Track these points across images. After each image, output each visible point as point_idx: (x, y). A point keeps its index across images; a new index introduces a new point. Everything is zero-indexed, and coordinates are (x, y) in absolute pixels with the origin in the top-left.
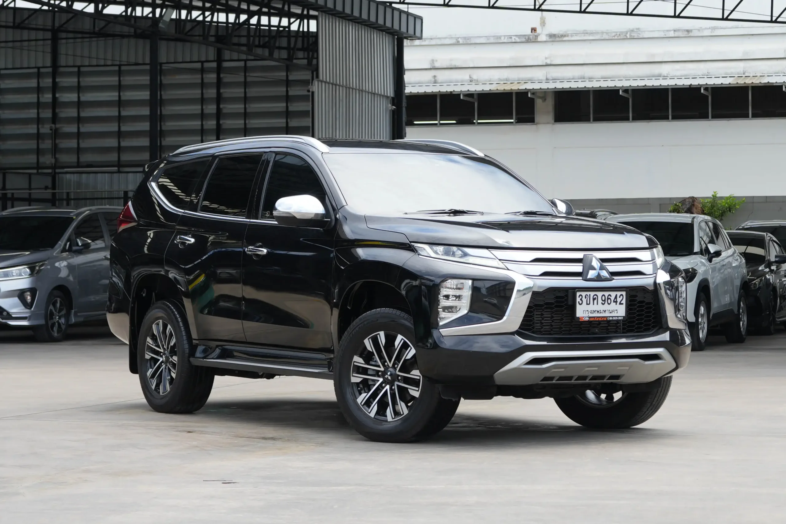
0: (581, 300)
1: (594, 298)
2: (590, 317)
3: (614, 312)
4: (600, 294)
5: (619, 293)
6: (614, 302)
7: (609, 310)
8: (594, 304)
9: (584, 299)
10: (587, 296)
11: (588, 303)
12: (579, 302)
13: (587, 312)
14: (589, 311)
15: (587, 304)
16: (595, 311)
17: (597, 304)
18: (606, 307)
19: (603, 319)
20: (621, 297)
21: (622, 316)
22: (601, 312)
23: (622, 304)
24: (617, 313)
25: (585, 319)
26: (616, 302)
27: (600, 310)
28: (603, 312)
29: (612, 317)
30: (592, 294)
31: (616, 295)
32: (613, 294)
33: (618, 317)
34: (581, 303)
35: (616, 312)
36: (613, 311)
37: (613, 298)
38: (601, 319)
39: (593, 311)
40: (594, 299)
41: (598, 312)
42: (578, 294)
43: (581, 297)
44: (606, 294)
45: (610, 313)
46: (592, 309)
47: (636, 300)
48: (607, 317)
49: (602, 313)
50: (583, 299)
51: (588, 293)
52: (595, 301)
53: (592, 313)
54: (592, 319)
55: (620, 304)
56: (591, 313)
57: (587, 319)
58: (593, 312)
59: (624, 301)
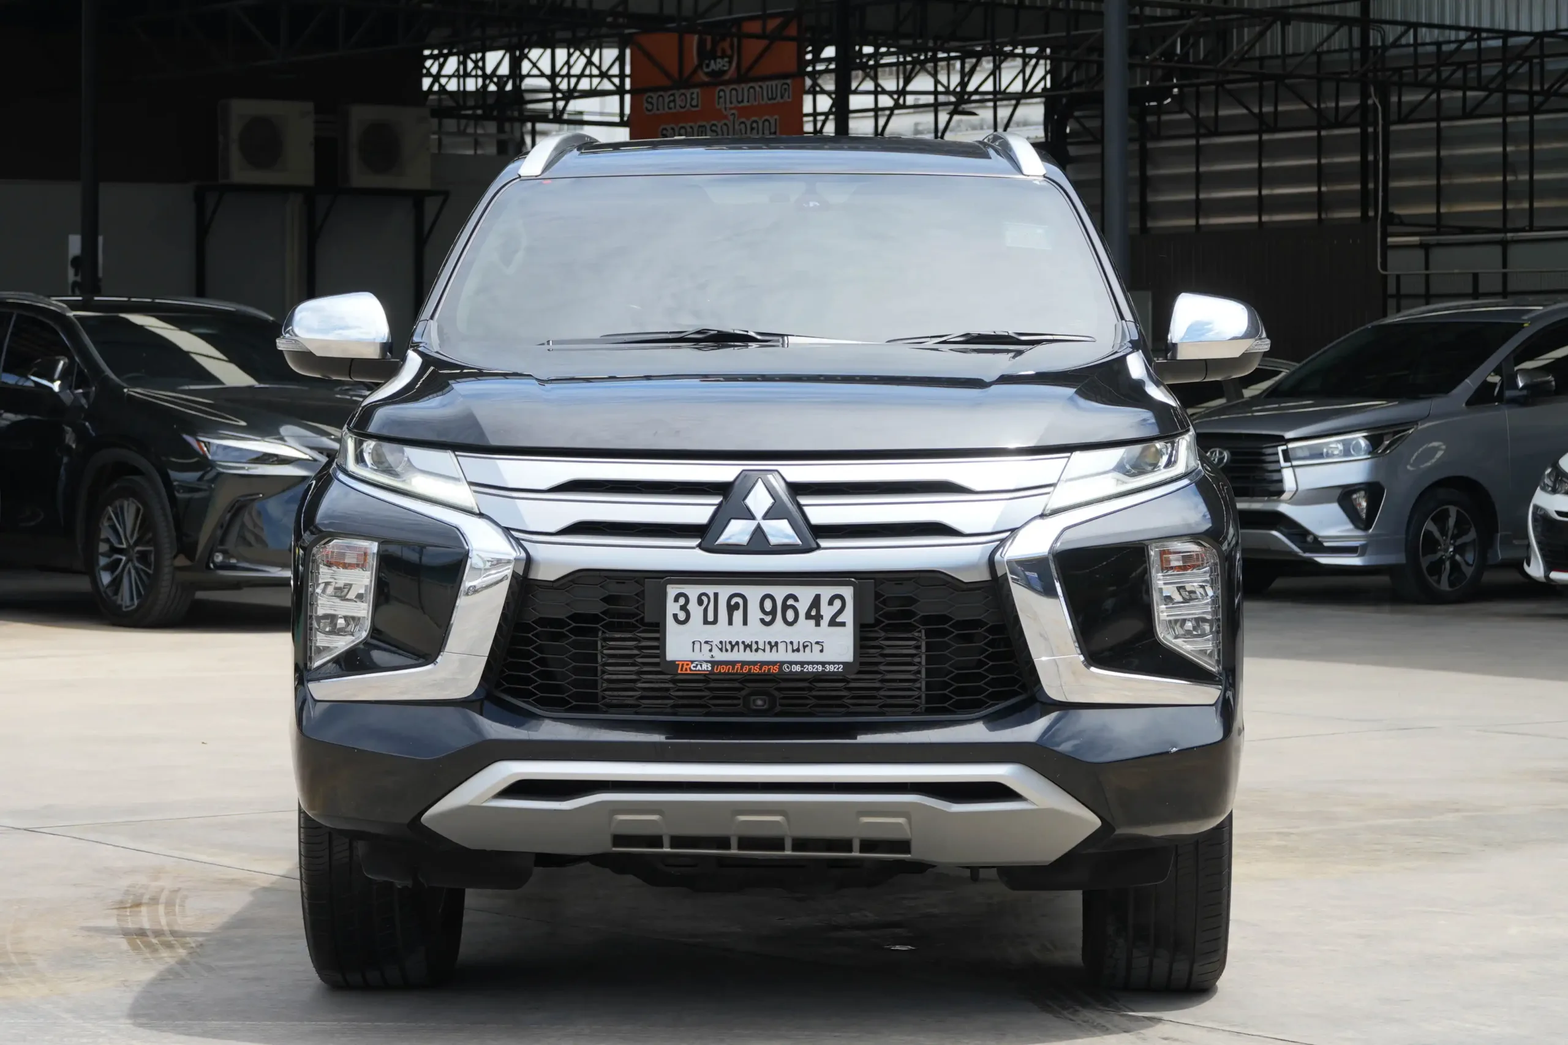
0: (684, 608)
1: (733, 602)
2: (714, 663)
3: (808, 649)
4: (754, 593)
5: (827, 592)
6: (808, 616)
7: (788, 641)
8: (730, 623)
9: (693, 606)
10: (705, 599)
11: (711, 618)
12: (675, 616)
13: (706, 647)
14: (714, 644)
15: (706, 622)
16: (737, 643)
17: (745, 623)
18: (778, 631)
19: (765, 669)
20: (838, 603)
21: (838, 663)
22: (761, 646)
23: (843, 624)
24: (822, 651)
25: (699, 667)
26: (818, 619)
27: (757, 643)
28: (768, 647)
29: (802, 664)
30: (725, 592)
31: (817, 598)
32: (805, 595)
33: (823, 664)
34: (682, 616)
35: (817, 648)
36: (805, 647)
37: (803, 607)
38: (760, 669)
39: (730, 643)
40: (731, 609)
41: (748, 647)
42: (672, 591)
43: (682, 601)
44: (780, 592)
45: (793, 651)
46: (726, 639)
47: (912, 614)
48: (782, 663)
49: (764, 650)
50: (689, 607)
51: (710, 590)
52: (738, 615)
53: (727, 650)
54: (724, 669)
55: (833, 623)
56: (721, 650)
57: (707, 667)
58: (729, 647)
59: (848, 616)
